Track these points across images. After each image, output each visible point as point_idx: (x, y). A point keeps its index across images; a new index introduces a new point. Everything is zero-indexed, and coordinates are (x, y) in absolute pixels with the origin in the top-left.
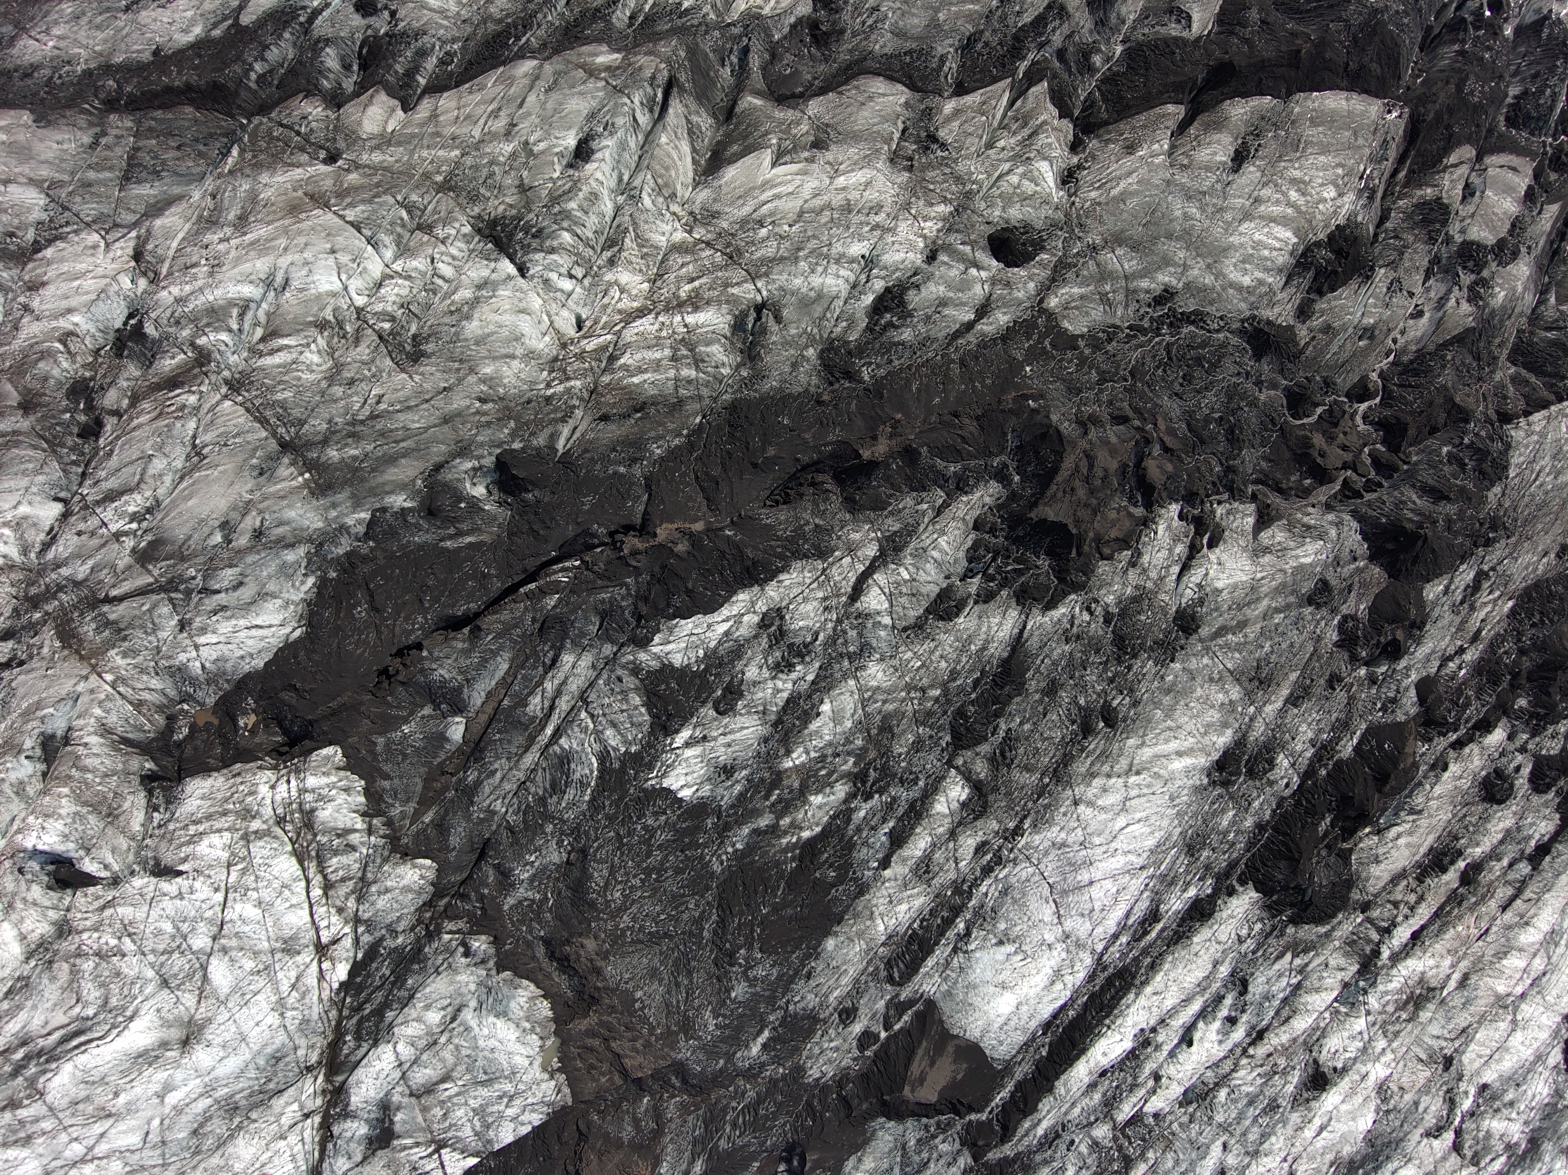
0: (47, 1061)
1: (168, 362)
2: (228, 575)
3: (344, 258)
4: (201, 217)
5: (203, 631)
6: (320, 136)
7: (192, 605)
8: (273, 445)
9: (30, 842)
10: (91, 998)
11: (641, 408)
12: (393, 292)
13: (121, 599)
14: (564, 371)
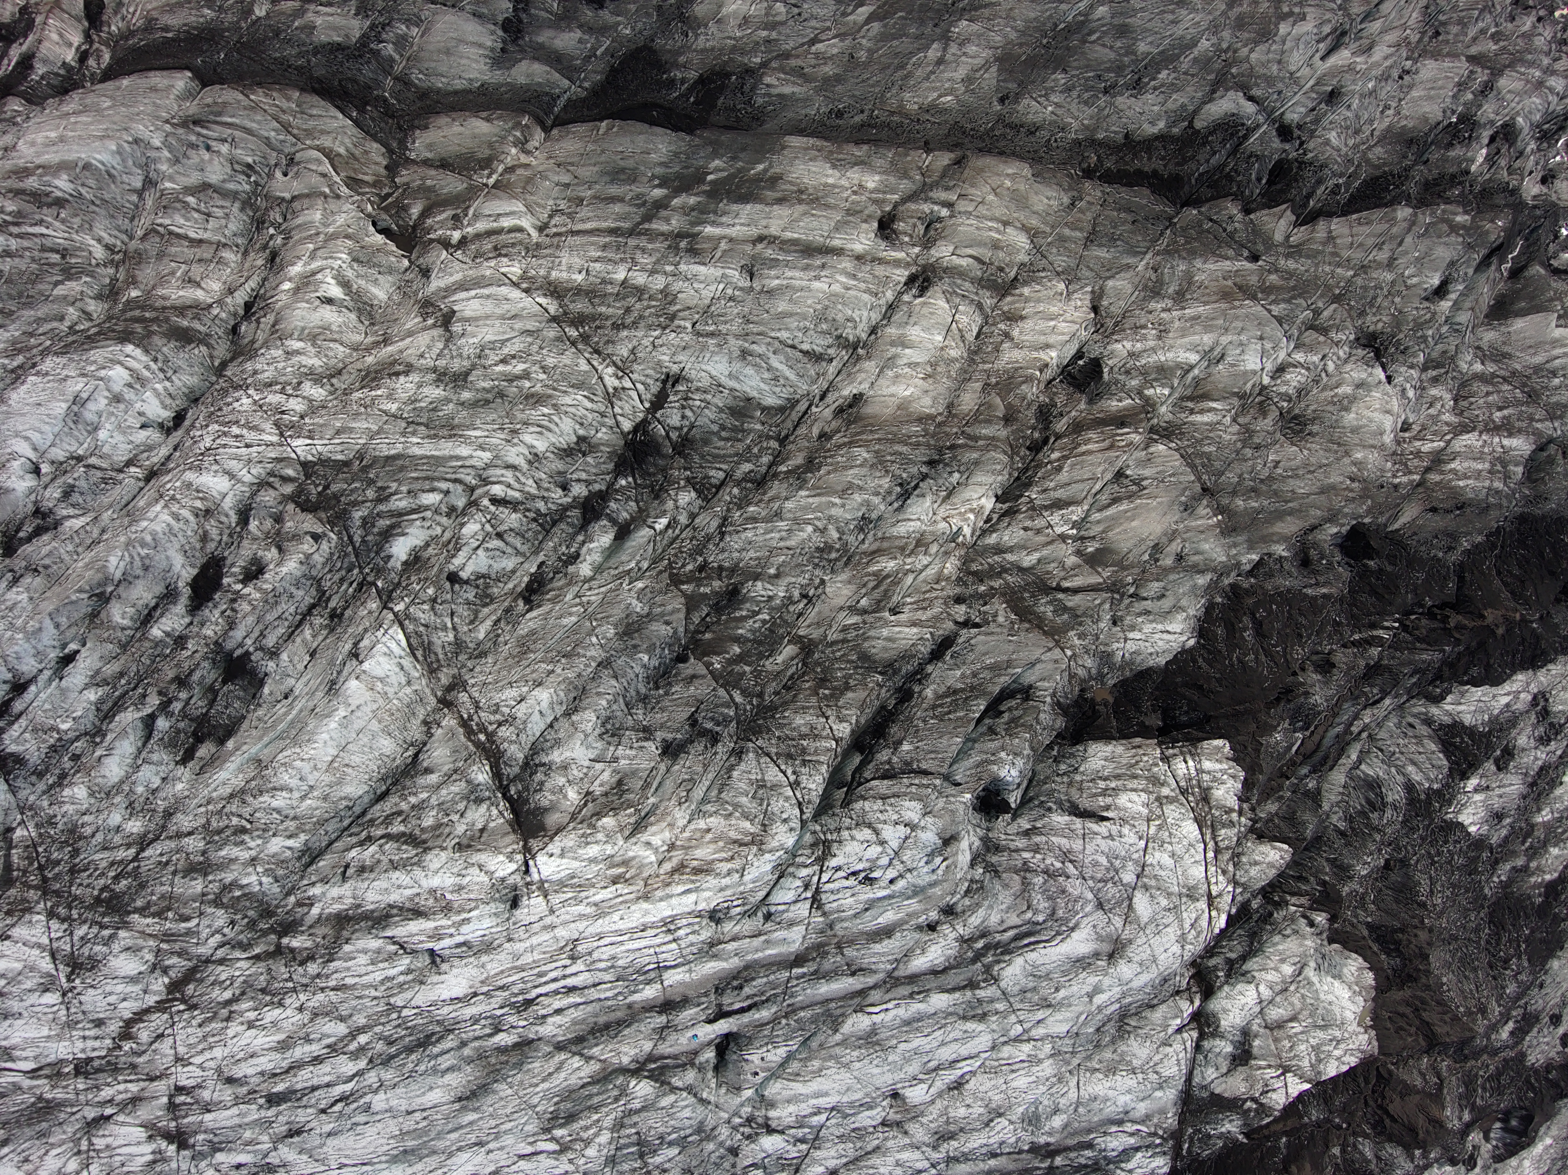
0: (1002, 953)
1: (1115, 403)
2: (1155, 587)
3: (1268, 345)
4: (1146, 287)
5: (1133, 628)
6: (1241, 236)
7: (1123, 606)
8: (1198, 488)
9: (1003, 773)
10: (1041, 907)
11: (1461, 507)
12: (1294, 379)
13: (1076, 591)
14: (1406, 465)
